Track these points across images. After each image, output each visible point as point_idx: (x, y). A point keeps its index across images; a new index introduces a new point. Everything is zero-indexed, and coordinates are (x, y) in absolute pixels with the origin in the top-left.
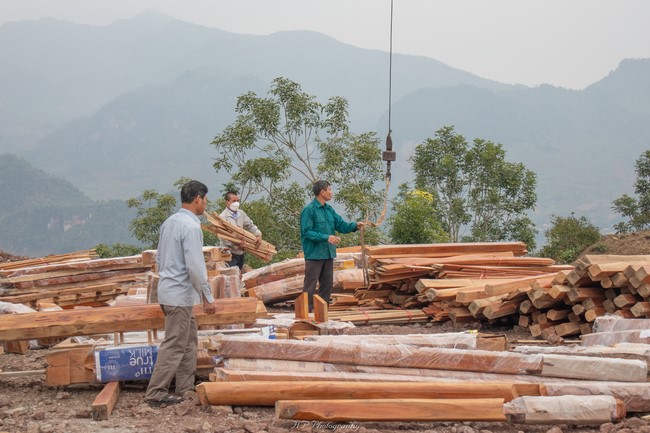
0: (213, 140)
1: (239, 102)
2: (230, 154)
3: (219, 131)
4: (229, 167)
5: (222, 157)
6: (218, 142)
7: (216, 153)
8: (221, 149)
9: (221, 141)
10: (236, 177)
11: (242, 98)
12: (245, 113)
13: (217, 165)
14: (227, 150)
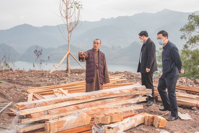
0: (180, 29)
1: (189, 17)
2: (186, 34)
3: (182, 26)
4: (186, 38)
5: (183, 35)
6: (182, 30)
7: (181, 34)
8: (183, 32)
9: (183, 30)
10: (187, 43)
11: (190, 16)
12: (191, 20)
13: (181, 38)
14: (185, 32)
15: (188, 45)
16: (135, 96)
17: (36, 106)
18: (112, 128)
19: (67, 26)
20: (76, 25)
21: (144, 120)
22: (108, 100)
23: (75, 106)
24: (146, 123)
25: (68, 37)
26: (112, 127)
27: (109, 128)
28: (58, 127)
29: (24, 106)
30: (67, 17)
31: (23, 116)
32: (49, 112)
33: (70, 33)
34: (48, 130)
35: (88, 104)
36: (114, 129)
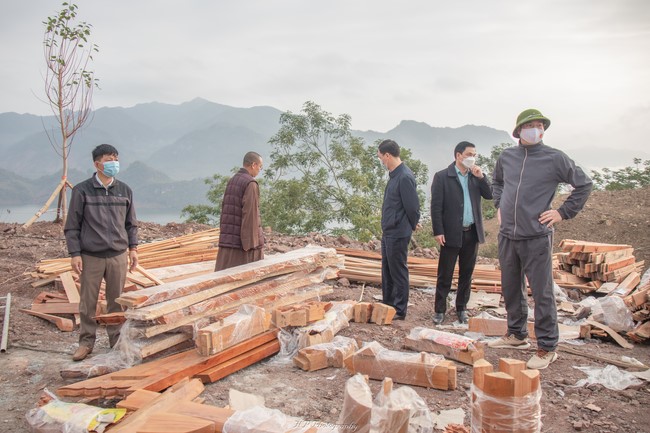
7: (272, 149)
8: (275, 146)
10: (272, 166)
11: (282, 115)
14: (279, 146)
15: (273, 171)
16: (317, 270)
17: (169, 297)
18: (320, 333)
19: (62, 123)
20: (80, 122)
21: (354, 314)
22: (280, 278)
23: (232, 294)
24: (358, 319)
25: (64, 148)
26: (319, 330)
27: (313, 333)
28: (225, 340)
29: (145, 299)
30: (60, 104)
31: (151, 321)
32: (192, 311)
33: (68, 141)
34: (209, 347)
35: (252, 288)
36: (323, 333)
